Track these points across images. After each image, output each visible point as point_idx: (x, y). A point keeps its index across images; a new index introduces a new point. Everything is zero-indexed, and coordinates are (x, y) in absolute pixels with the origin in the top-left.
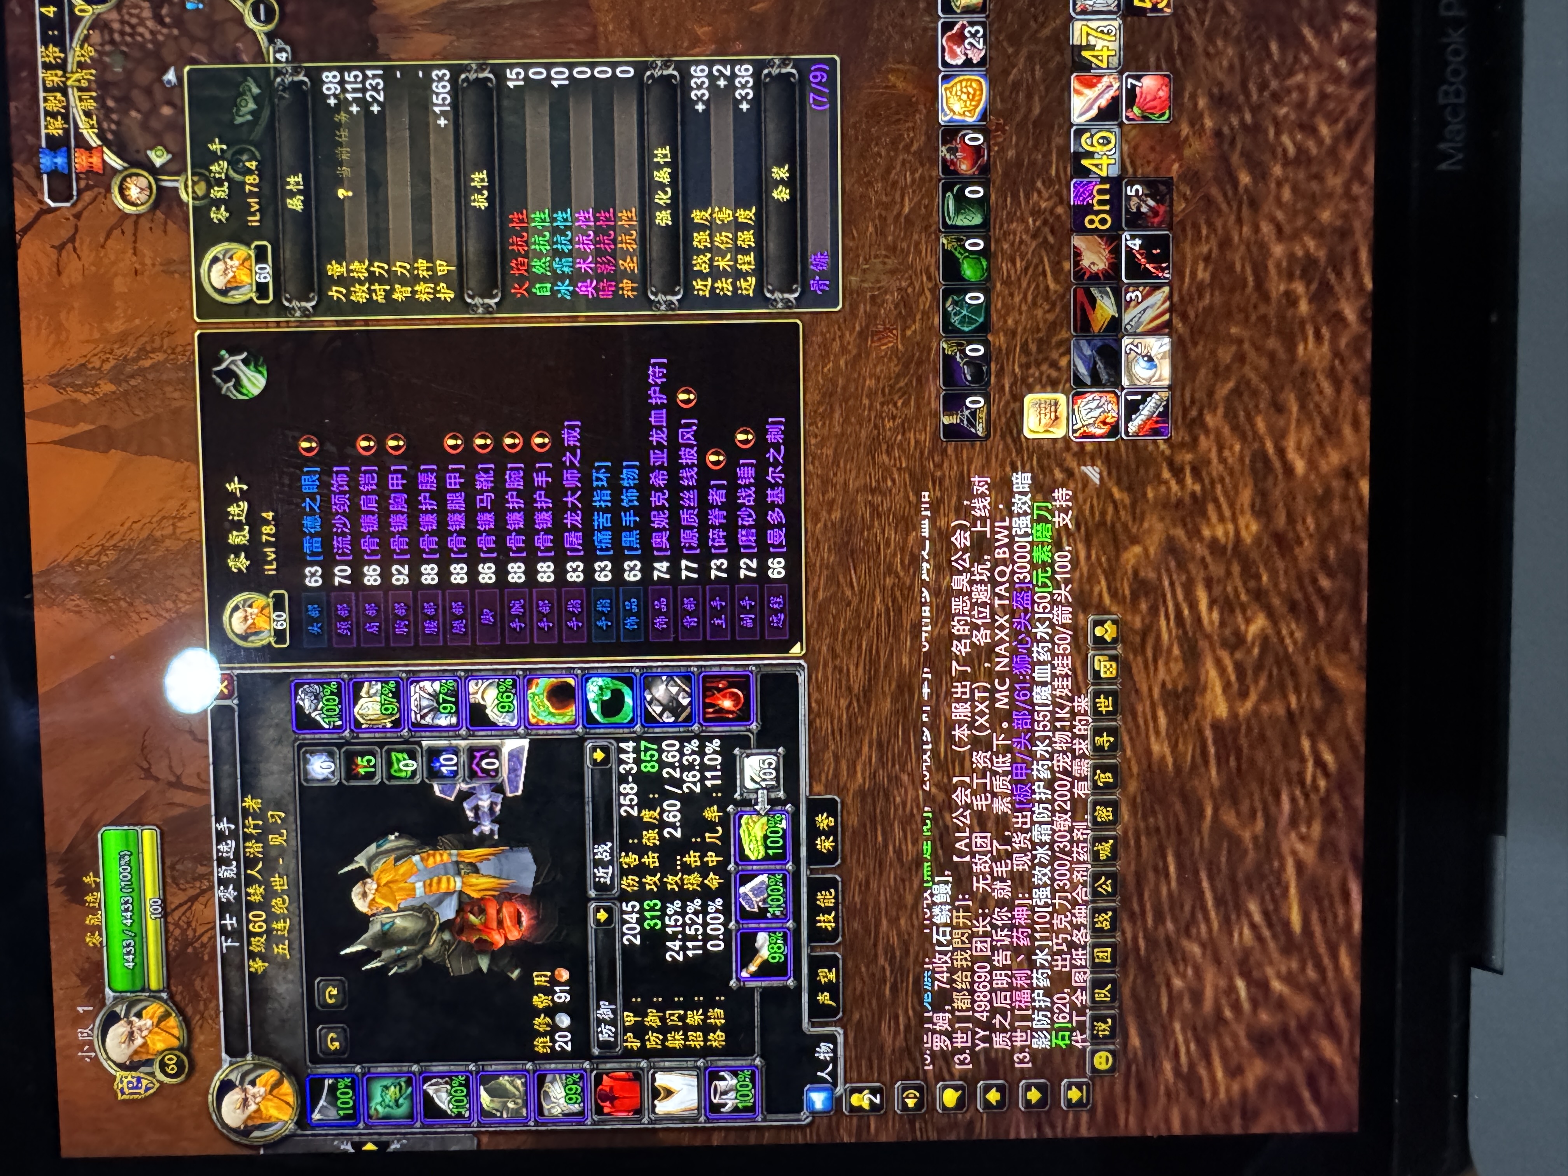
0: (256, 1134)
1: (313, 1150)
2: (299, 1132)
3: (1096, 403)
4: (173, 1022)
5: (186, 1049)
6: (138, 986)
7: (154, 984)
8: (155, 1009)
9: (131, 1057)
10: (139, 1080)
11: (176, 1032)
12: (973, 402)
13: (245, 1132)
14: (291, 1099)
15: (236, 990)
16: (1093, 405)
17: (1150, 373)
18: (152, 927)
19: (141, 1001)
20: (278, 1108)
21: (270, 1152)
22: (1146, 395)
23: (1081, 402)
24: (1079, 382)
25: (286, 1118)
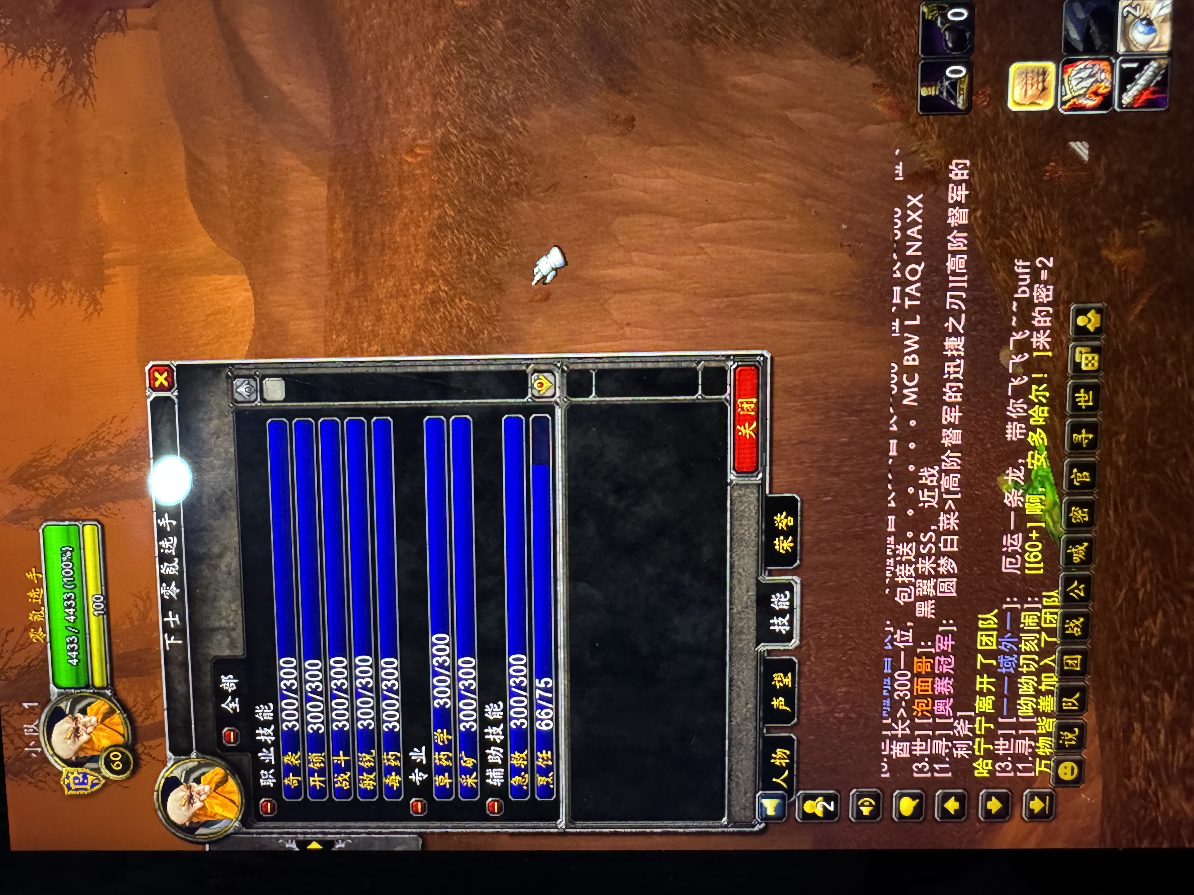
0: (201, 831)
1: (257, 847)
2: (244, 830)
3: (1088, 71)
4: (117, 718)
5: (131, 746)
6: (82, 683)
7: (98, 680)
8: (100, 706)
9: (76, 753)
10: (85, 776)
11: (121, 729)
12: (953, 72)
13: (190, 829)
14: (237, 797)
15: (180, 688)
16: (1084, 74)
17: (1148, 38)
18: (95, 624)
19: (86, 697)
20: (222, 805)
21: (215, 848)
22: (1143, 61)
23: (1072, 71)
24: (1071, 49)
25: (232, 816)
